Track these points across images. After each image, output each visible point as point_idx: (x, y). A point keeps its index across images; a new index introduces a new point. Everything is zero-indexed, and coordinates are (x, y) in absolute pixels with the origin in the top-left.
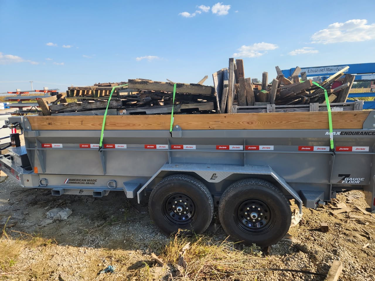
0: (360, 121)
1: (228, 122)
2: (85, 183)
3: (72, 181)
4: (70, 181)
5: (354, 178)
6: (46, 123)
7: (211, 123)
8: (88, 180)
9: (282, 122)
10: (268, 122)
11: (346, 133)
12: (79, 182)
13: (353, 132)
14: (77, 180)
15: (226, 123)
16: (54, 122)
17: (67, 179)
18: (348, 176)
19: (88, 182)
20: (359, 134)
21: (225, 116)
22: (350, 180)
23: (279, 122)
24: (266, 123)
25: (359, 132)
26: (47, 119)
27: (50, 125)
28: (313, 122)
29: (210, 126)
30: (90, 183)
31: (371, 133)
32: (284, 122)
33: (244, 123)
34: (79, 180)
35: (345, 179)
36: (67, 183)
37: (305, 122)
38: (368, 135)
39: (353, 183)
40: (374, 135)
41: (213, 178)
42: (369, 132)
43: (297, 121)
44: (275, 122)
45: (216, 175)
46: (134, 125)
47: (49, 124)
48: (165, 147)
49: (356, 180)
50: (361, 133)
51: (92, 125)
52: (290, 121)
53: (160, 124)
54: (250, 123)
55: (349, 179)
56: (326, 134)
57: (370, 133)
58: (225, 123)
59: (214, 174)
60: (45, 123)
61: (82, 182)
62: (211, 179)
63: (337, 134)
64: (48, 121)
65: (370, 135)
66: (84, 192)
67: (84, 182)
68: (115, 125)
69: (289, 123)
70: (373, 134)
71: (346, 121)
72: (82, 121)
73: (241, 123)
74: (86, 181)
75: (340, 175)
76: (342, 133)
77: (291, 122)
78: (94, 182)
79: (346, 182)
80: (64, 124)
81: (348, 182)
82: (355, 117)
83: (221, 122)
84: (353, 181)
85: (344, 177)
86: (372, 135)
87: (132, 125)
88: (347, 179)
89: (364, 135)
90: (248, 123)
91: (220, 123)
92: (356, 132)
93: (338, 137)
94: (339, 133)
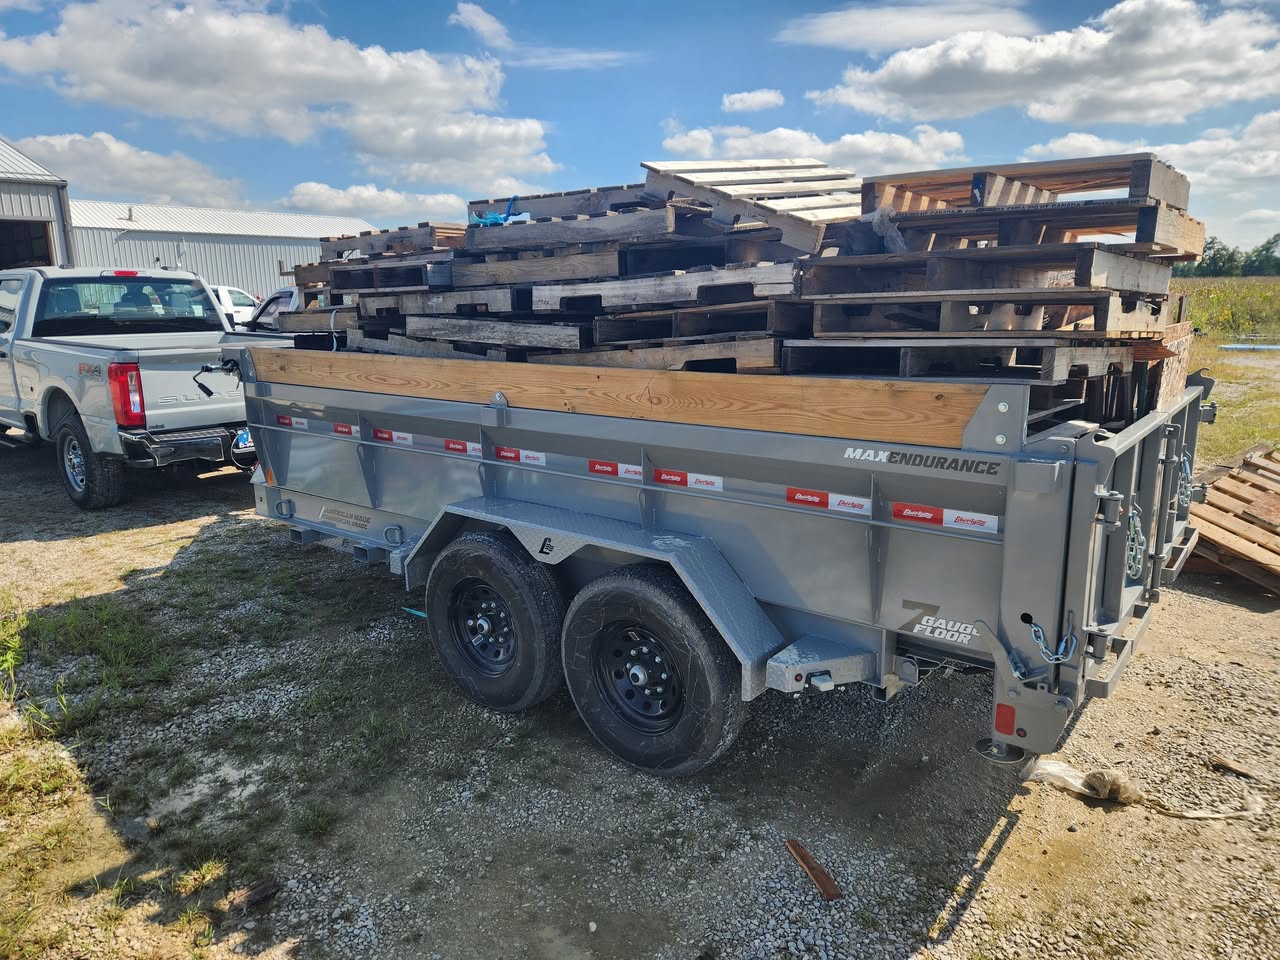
0: (952, 421)
1: (604, 394)
5: (951, 623)
6: (277, 365)
7: (568, 392)
9: (732, 404)
10: (698, 401)
11: (906, 459)
13: (928, 457)
15: (600, 394)
16: (289, 365)
18: (931, 611)
20: (946, 465)
22: (938, 627)
23: (726, 404)
24: (692, 406)
25: (946, 460)
26: (278, 356)
28: (813, 411)
29: (567, 402)
31: (986, 467)
32: (737, 405)
33: (640, 399)
35: (924, 621)
37: (794, 411)
38: (976, 471)
39: (948, 638)
40: (995, 473)
41: (545, 551)
42: (980, 463)
43: (771, 406)
44: (715, 404)
45: (551, 543)
46: (418, 384)
47: (282, 368)
49: (957, 631)
50: (952, 463)
51: (347, 377)
52: (752, 404)
54: (655, 401)
55: (935, 622)
56: (846, 456)
57: (981, 467)
58: (598, 394)
59: (546, 539)
60: (275, 366)
62: (542, 551)
63: (877, 460)
64: (280, 362)
65: (982, 472)
68: (384, 380)
69: (751, 408)
70: (992, 471)
71: (911, 417)
73: (633, 398)
75: (907, 605)
76: (892, 455)
77: (756, 408)
79: (927, 633)
81: (932, 632)
82: (940, 403)
83: (591, 393)
84: (948, 631)
85: (918, 611)
86: (988, 472)
87: (415, 383)
88: (928, 621)
89: (961, 469)
90: (651, 400)
91: (586, 394)
92: (934, 458)
93: (881, 469)
94: (883, 456)
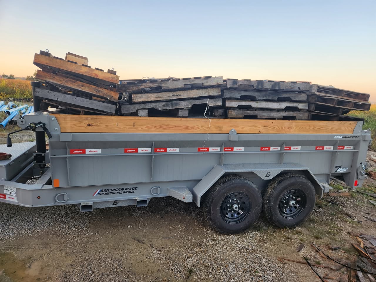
0: (352, 129)
1: (274, 127)
2: (122, 192)
3: (105, 192)
4: (102, 192)
5: (343, 168)
6: (85, 123)
7: (261, 128)
8: (126, 188)
11: (345, 137)
12: (115, 192)
13: (349, 136)
14: (112, 190)
16: (97, 123)
17: (98, 190)
18: (340, 167)
19: (126, 191)
21: (273, 122)
23: (309, 128)
26: (87, 119)
27: (90, 127)
28: (328, 128)
29: (260, 130)
30: (129, 191)
33: (285, 128)
34: (115, 190)
36: (98, 194)
41: (267, 176)
43: (319, 128)
44: (306, 128)
45: (270, 173)
46: (193, 128)
47: (89, 125)
48: (217, 150)
51: (146, 127)
53: (217, 128)
54: (290, 128)
56: (335, 138)
57: (357, 137)
58: (272, 127)
60: (83, 124)
61: (119, 191)
62: (266, 177)
64: (88, 122)
66: (119, 203)
67: (120, 191)
68: (172, 128)
71: (345, 128)
72: (134, 123)
73: (283, 128)
74: (124, 190)
75: (336, 167)
76: (343, 137)
78: (134, 190)
79: (339, 172)
80: (109, 126)
82: (350, 125)
83: (269, 127)
85: (338, 167)
87: (191, 128)
88: (340, 169)
90: (288, 128)
91: (268, 128)
93: (341, 139)
94: (342, 137)
